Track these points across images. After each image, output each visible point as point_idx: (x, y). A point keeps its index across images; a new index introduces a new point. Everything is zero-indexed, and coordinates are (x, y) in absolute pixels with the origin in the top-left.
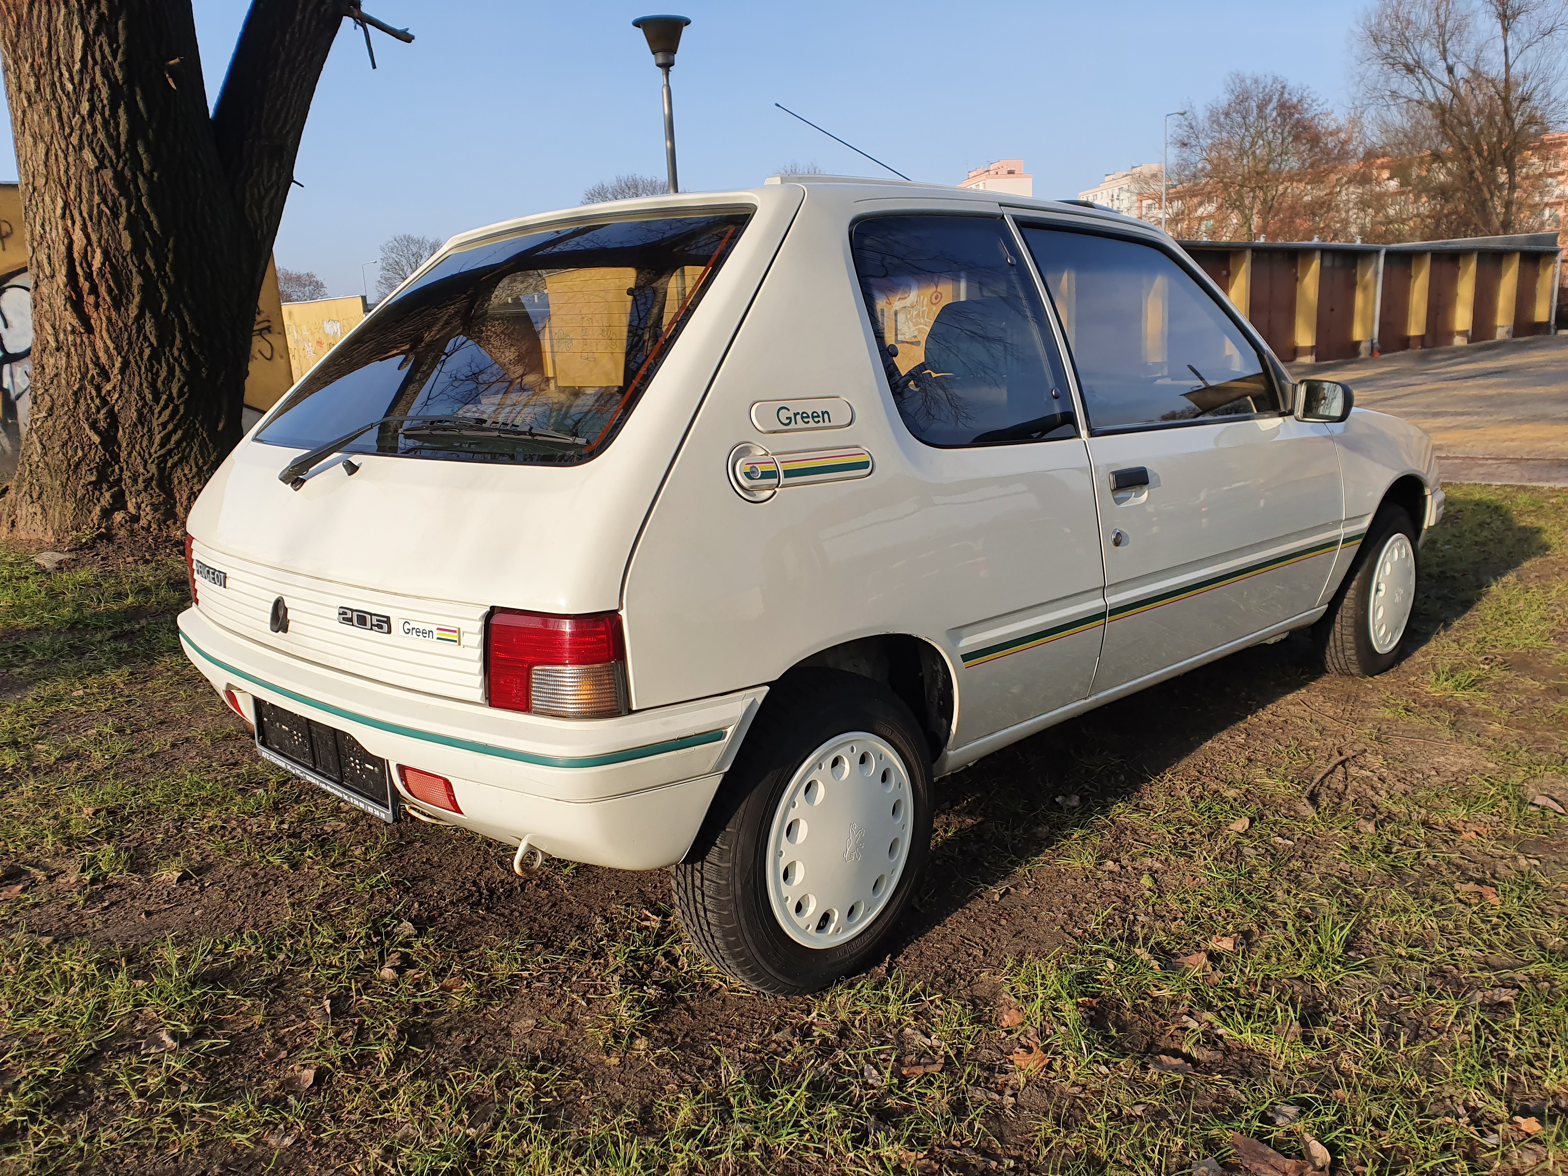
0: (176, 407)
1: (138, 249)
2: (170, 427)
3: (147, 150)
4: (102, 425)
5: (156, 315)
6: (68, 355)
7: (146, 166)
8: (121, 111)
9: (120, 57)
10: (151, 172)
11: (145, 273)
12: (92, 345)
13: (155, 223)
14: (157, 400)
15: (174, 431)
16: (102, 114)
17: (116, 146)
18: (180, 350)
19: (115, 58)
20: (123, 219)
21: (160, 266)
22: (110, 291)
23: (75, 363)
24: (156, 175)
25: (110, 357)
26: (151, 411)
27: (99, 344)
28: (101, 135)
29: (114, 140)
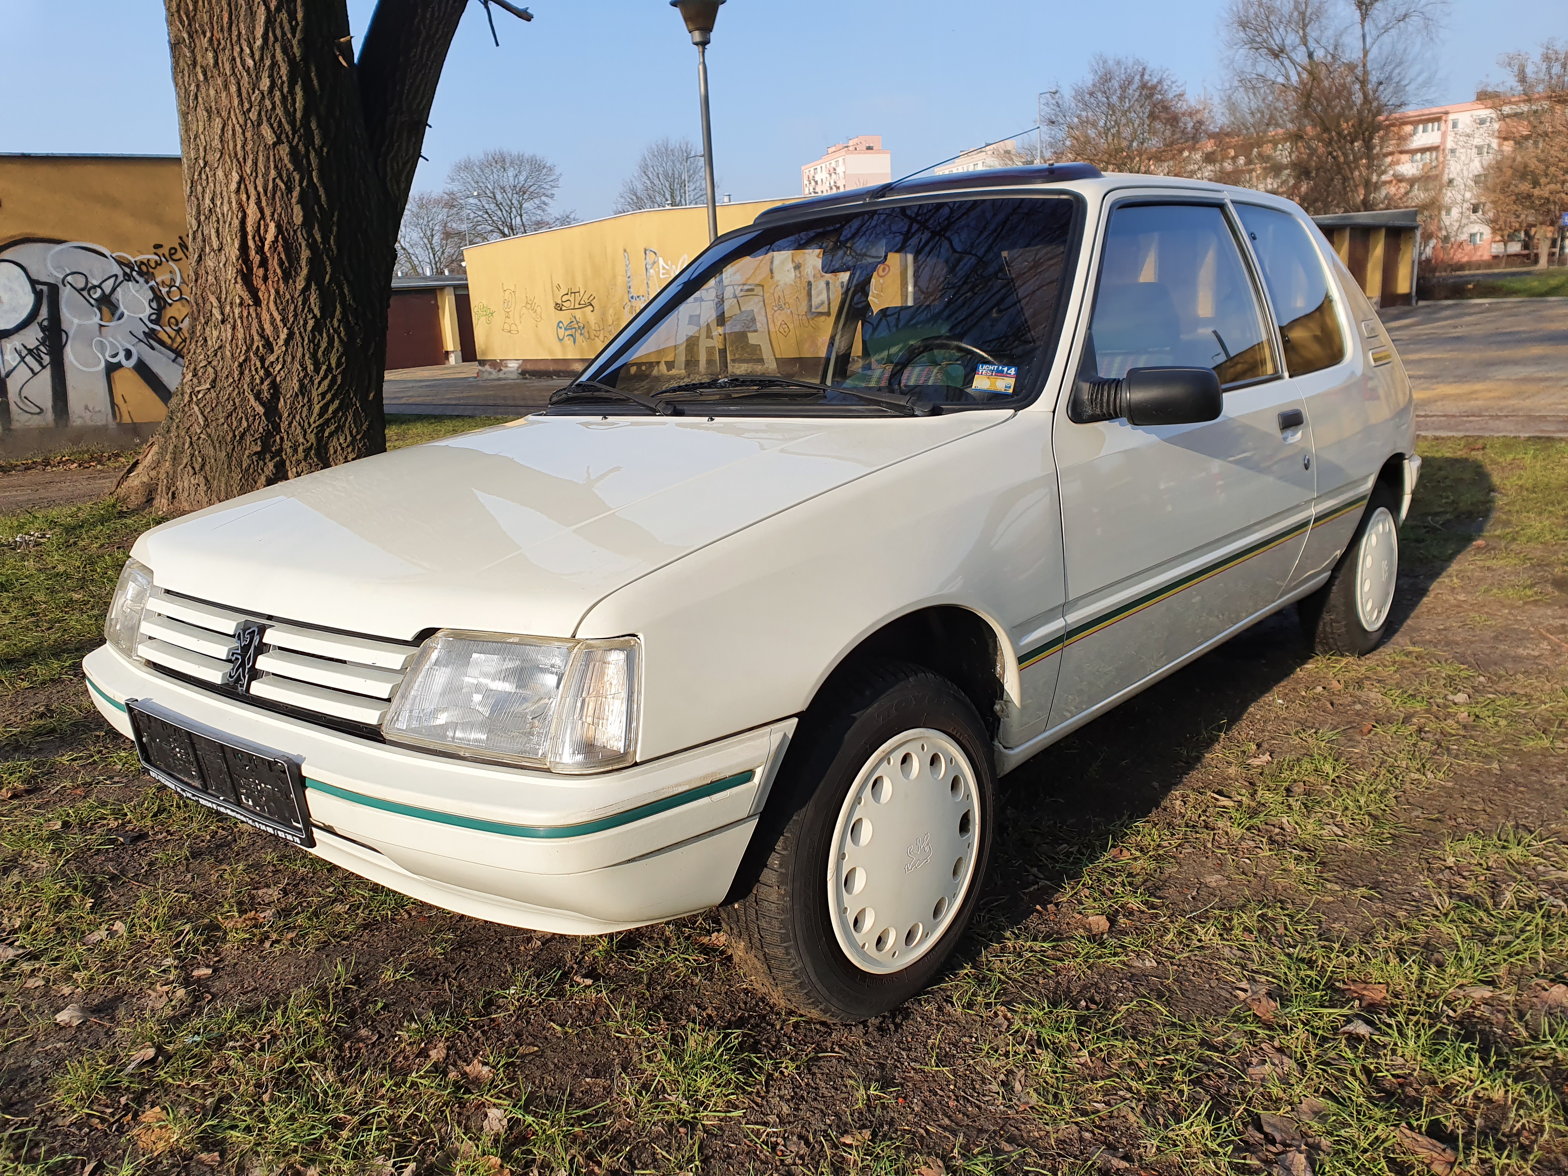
0: (334, 378)
1: (307, 223)
2: (329, 396)
3: (319, 126)
4: (266, 395)
5: (320, 288)
6: (234, 328)
7: (317, 141)
8: (298, 87)
9: (298, 35)
10: (321, 148)
11: (312, 246)
12: (259, 317)
13: (323, 198)
14: (317, 370)
15: (332, 401)
16: (281, 91)
17: (292, 123)
18: (339, 322)
19: (294, 35)
20: (296, 194)
21: (325, 239)
22: (281, 263)
23: (240, 335)
24: (325, 150)
25: (275, 328)
26: (312, 381)
27: (265, 316)
28: (279, 111)
29: (290, 115)
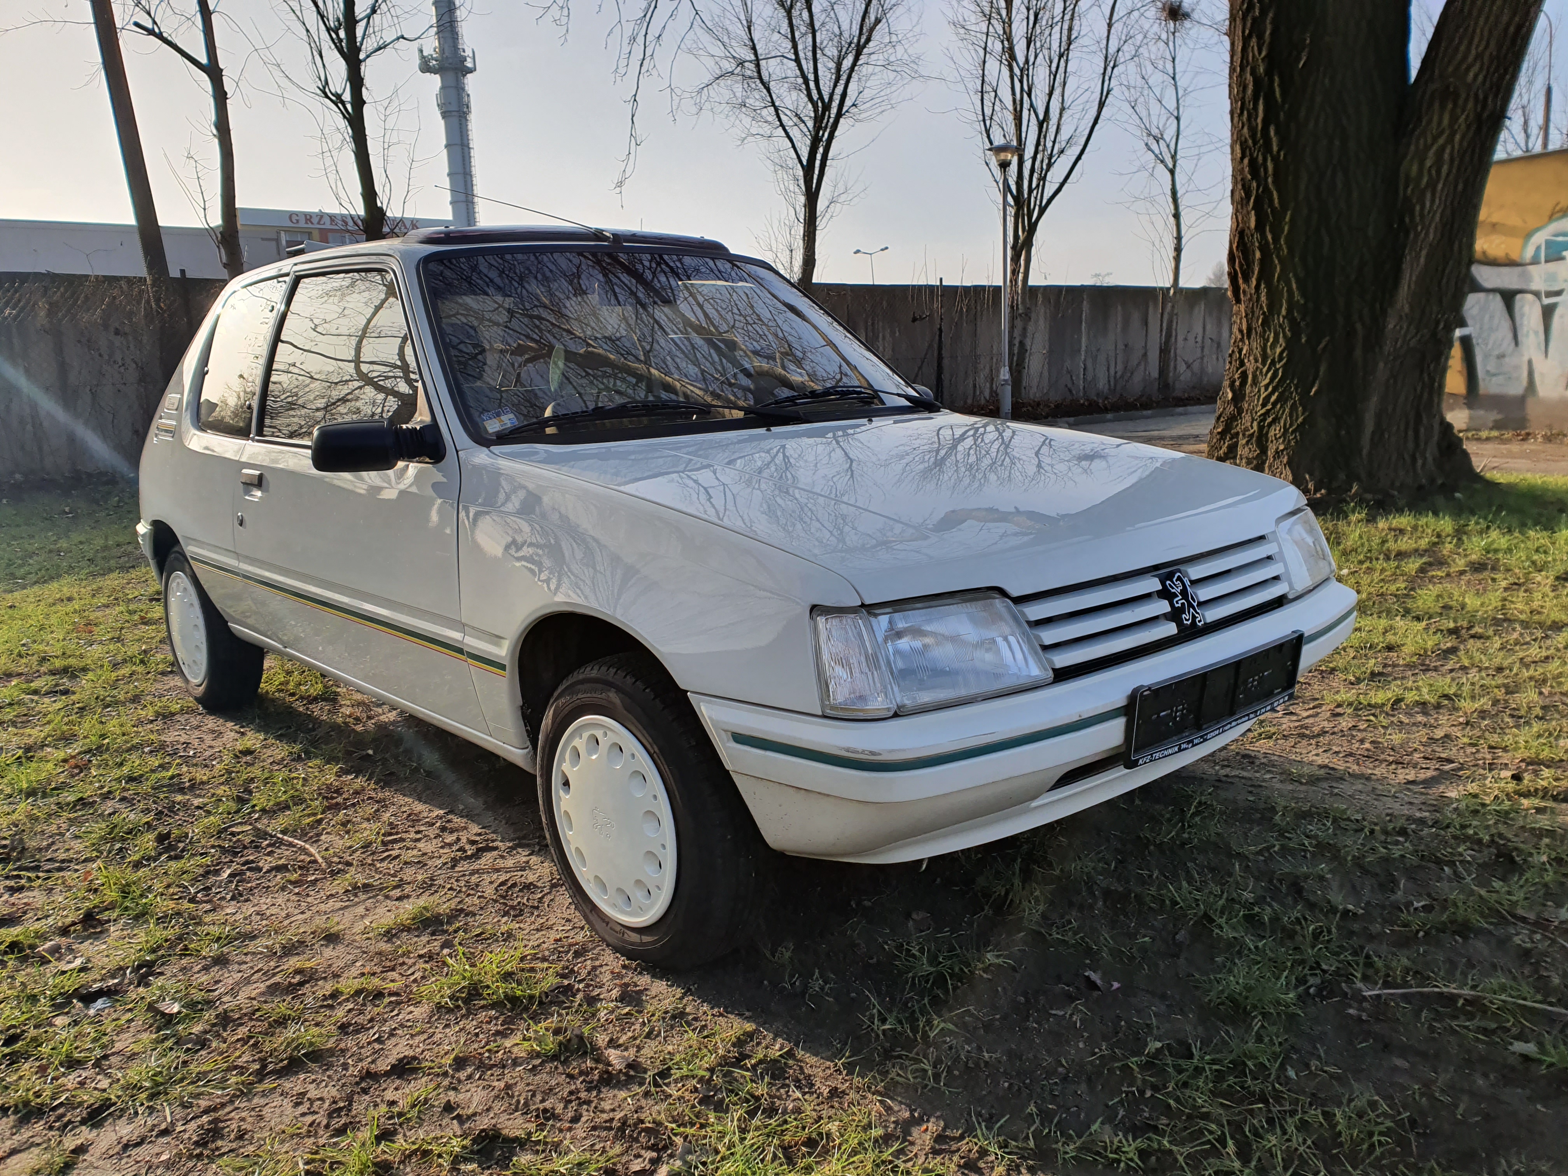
0: (1276, 371)
1: (1260, 227)
2: (1270, 389)
3: (1276, 133)
4: (1237, 383)
5: (1269, 286)
7: (1275, 148)
8: (1261, 102)
9: (1263, 54)
10: (1279, 152)
11: (1264, 248)
13: (1276, 201)
14: (1264, 364)
15: (1272, 393)
17: (1254, 136)
18: (1284, 317)
19: (1260, 56)
20: (1252, 200)
21: (1276, 240)
24: (1282, 153)
27: (1243, 313)
29: (1253, 129)
